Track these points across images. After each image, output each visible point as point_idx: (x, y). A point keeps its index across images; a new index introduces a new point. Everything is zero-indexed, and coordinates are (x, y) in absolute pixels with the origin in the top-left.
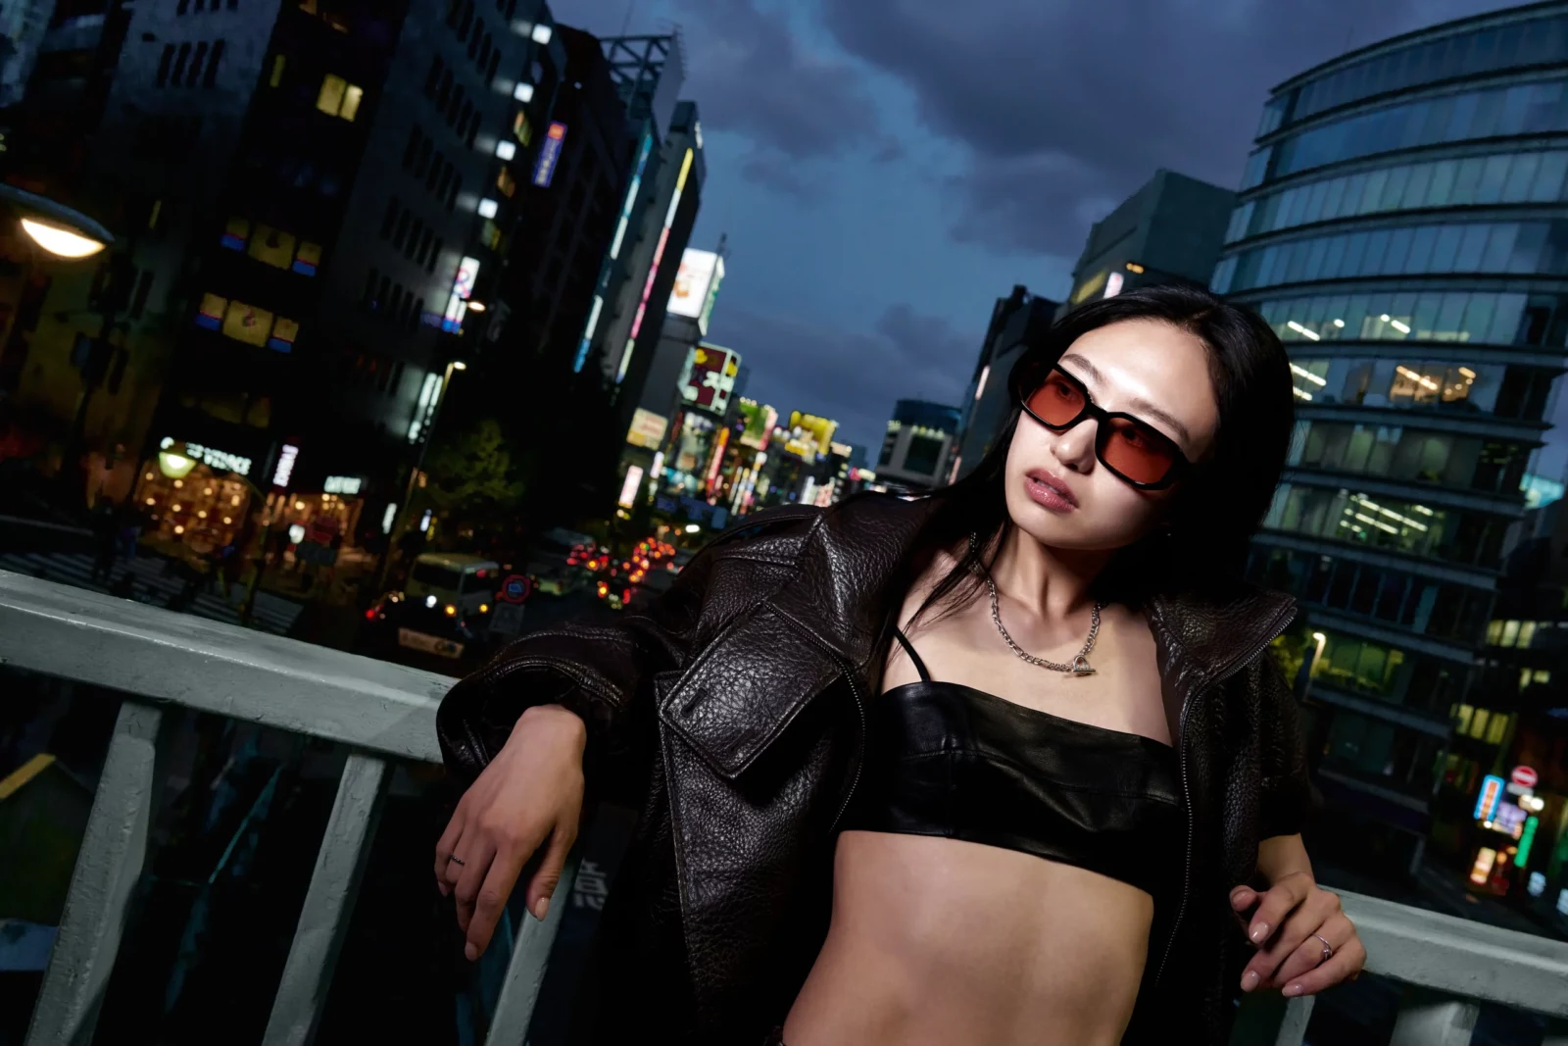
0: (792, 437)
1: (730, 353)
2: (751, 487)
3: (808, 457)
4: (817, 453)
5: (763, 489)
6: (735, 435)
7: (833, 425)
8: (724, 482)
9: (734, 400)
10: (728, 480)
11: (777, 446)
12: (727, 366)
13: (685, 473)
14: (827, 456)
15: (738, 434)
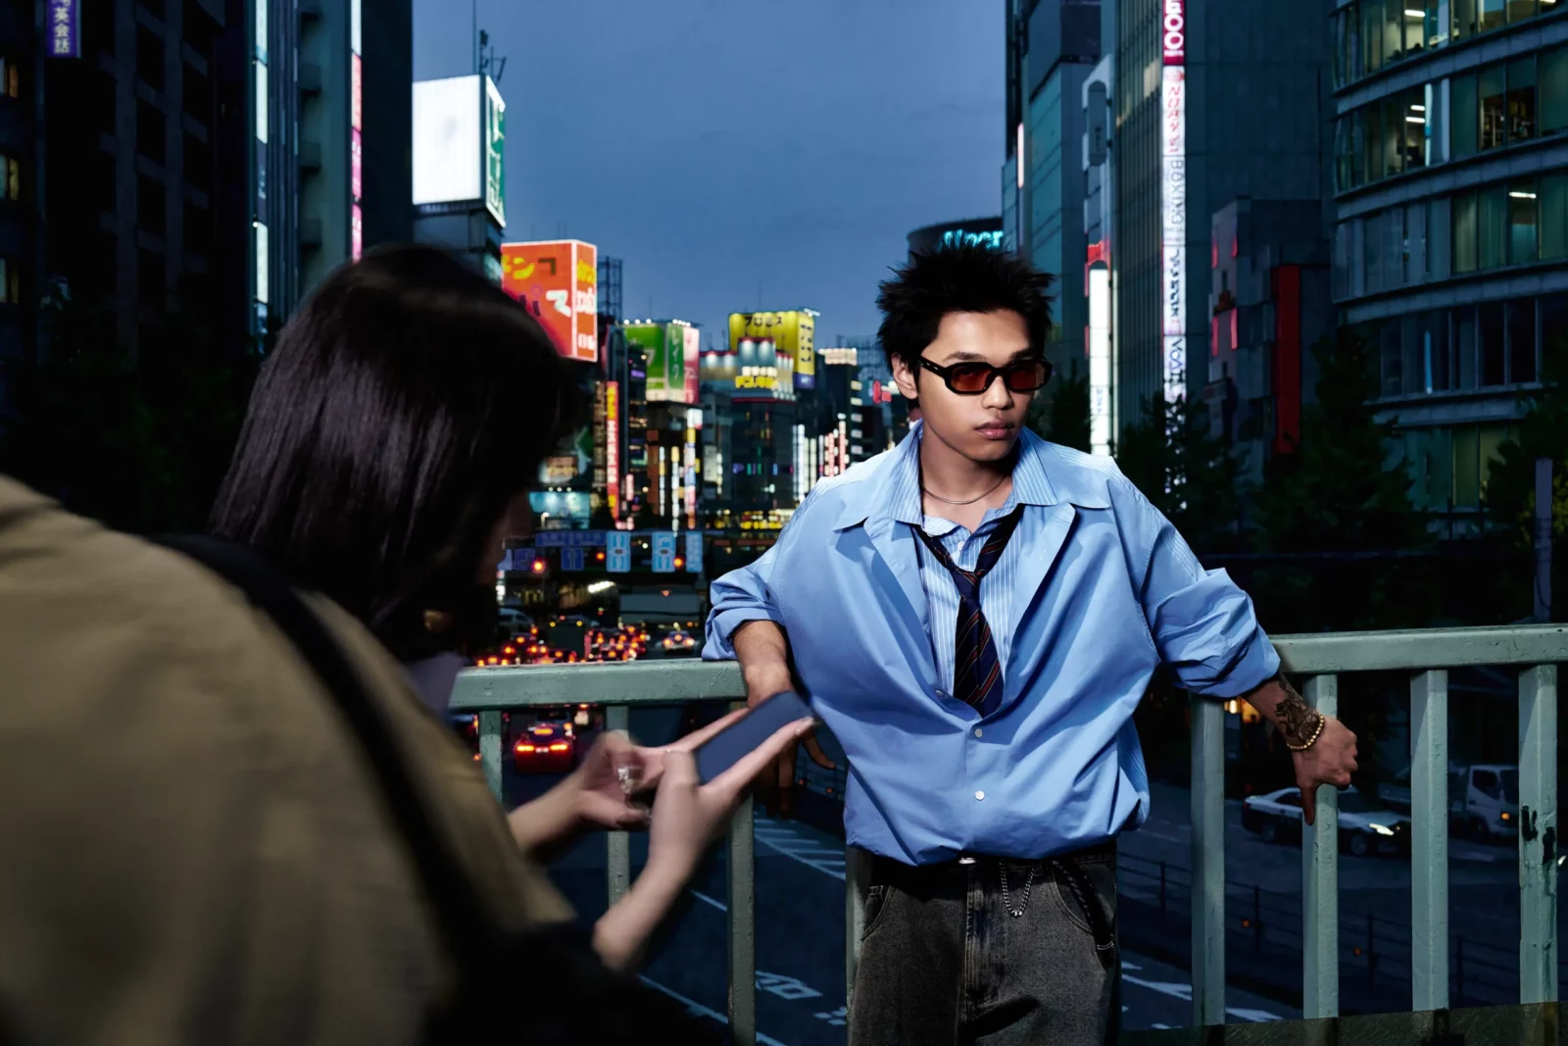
0: (741, 362)
1: (574, 243)
2: (690, 478)
3: (781, 388)
4: (796, 376)
5: (715, 473)
6: (633, 391)
7: (807, 319)
8: (637, 485)
9: (610, 329)
10: (644, 478)
11: (717, 385)
12: (577, 271)
13: (562, 489)
14: (816, 377)
15: (639, 388)
